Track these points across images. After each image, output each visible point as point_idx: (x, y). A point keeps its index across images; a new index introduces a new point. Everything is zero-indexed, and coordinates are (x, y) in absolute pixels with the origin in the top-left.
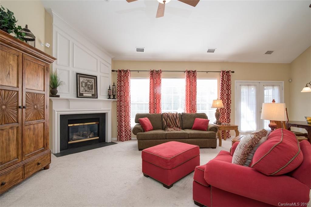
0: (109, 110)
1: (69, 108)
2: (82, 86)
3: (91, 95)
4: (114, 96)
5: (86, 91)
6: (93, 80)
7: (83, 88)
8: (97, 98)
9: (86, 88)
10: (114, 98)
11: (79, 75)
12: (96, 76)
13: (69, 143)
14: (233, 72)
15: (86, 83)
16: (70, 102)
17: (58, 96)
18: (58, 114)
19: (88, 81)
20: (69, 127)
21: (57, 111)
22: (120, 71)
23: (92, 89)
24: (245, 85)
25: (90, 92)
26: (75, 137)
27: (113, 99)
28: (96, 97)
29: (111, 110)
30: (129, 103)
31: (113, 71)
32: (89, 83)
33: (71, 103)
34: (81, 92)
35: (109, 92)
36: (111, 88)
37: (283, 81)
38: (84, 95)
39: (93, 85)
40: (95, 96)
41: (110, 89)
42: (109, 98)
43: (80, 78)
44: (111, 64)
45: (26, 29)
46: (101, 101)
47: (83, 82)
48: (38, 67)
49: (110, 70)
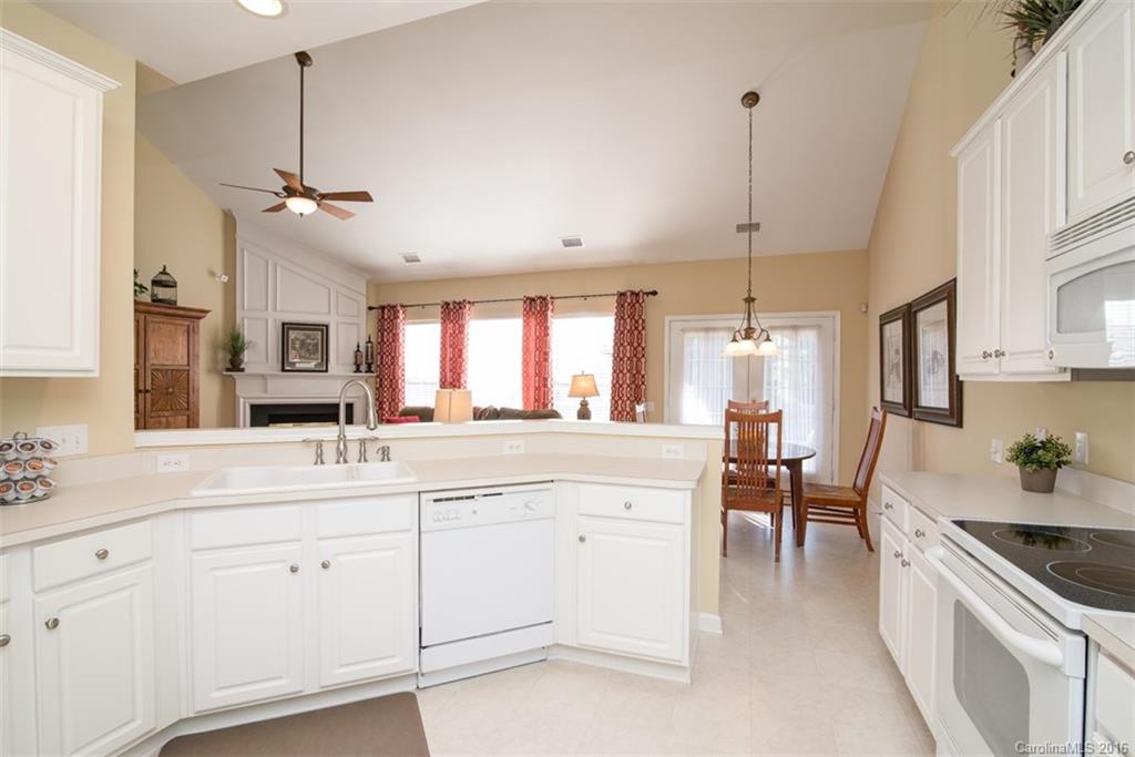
0: (358, 397)
1: (266, 391)
2: (294, 348)
3: (312, 366)
4: (369, 365)
5: (301, 357)
6: (320, 333)
7: (295, 352)
8: (326, 371)
9: (303, 352)
10: (369, 371)
11: (286, 327)
12: (327, 324)
14: (654, 293)
15: (303, 341)
16: (269, 382)
17: (243, 370)
18: (244, 403)
19: (308, 337)
21: (243, 398)
22: (383, 308)
23: (315, 351)
24: (697, 330)
25: (312, 359)
27: (366, 372)
28: (325, 369)
29: (361, 399)
30: (400, 381)
31: (370, 308)
32: (309, 341)
33: (271, 384)
34: (291, 361)
35: (356, 357)
36: (362, 349)
37: (835, 309)
38: (298, 365)
39: (317, 344)
40: (323, 367)
41: (358, 351)
42: (358, 370)
43: (290, 332)
44: (365, 293)
45: (164, 272)
46: (336, 377)
47: (297, 339)
48: (176, 330)
49: (364, 309)
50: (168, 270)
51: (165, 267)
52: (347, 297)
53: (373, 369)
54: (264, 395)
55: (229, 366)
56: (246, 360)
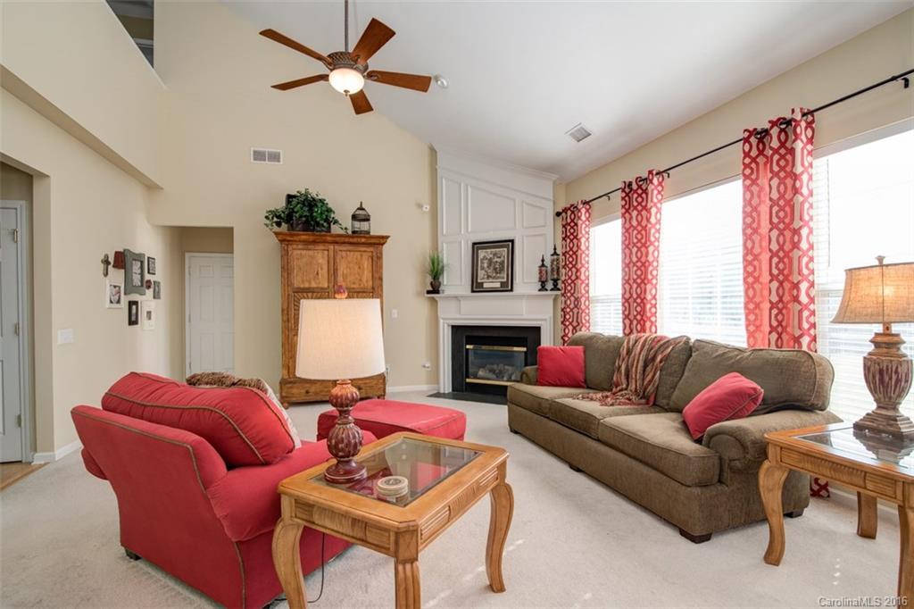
0: (545, 320)
1: (460, 313)
2: (483, 268)
3: (498, 285)
4: (555, 281)
5: (489, 277)
6: (505, 249)
7: (483, 272)
8: (511, 290)
9: (490, 271)
10: (555, 288)
11: (476, 247)
12: (511, 239)
13: (468, 380)
15: (490, 260)
16: (462, 302)
17: (441, 292)
18: (447, 324)
19: (495, 254)
20: (467, 350)
21: (443, 319)
22: (567, 211)
23: (502, 270)
25: (498, 278)
26: (481, 373)
27: (552, 290)
28: (510, 288)
29: (548, 321)
31: (556, 214)
32: (496, 259)
33: (463, 304)
34: (479, 281)
35: (540, 273)
36: (548, 263)
38: (485, 285)
39: (503, 262)
40: (507, 287)
41: (543, 265)
42: (543, 288)
43: (480, 251)
44: (552, 198)
45: (361, 209)
46: (521, 297)
47: (485, 258)
48: (361, 256)
49: (551, 214)
50: (364, 206)
51: (361, 203)
52: (532, 205)
53: (559, 286)
54: (458, 316)
55: (430, 289)
56: (445, 283)
